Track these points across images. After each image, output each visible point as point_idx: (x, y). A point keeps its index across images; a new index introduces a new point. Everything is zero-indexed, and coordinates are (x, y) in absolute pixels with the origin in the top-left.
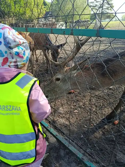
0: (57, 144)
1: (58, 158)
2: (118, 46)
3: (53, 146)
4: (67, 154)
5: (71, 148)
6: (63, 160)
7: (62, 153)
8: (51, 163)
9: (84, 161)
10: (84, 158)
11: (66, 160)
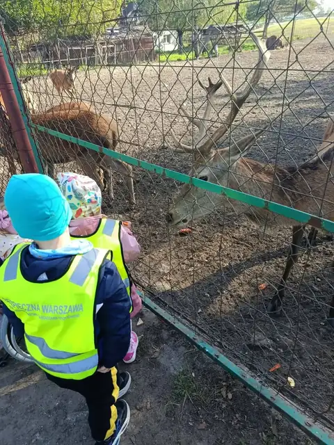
0: (156, 322)
1: (158, 341)
2: (309, 105)
3: (151, 325)
4: (173, 335)
5: (179, 326)
6: (166, 343)
7: (165, 334)
8: (148, 348)
9: (196, 341)
10: (197, 337)
11: (171, 343)
